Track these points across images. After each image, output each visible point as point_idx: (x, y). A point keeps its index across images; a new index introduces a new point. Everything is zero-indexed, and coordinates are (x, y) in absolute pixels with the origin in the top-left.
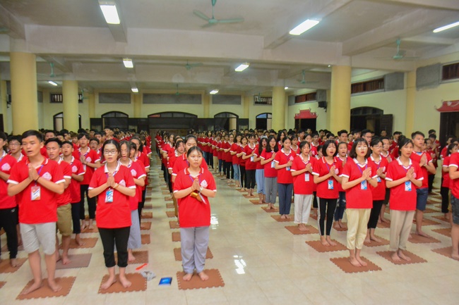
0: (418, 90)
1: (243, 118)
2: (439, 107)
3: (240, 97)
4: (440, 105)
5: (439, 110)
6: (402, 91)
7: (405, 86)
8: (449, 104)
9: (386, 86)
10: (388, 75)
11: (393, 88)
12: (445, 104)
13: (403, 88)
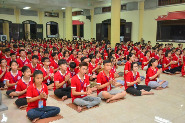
0: (145, 10)
1: (39, 24)
2: (156, 18)
3: (37, 12)
4: (157, 18)
5: (156, 20)
6: (137, 11)
7: (138, 8)
8: (162, 17)
9: (128, 8)
10: (128, 3)
11: (131, 9)
12: (159, 17)
13: (137, 10)
